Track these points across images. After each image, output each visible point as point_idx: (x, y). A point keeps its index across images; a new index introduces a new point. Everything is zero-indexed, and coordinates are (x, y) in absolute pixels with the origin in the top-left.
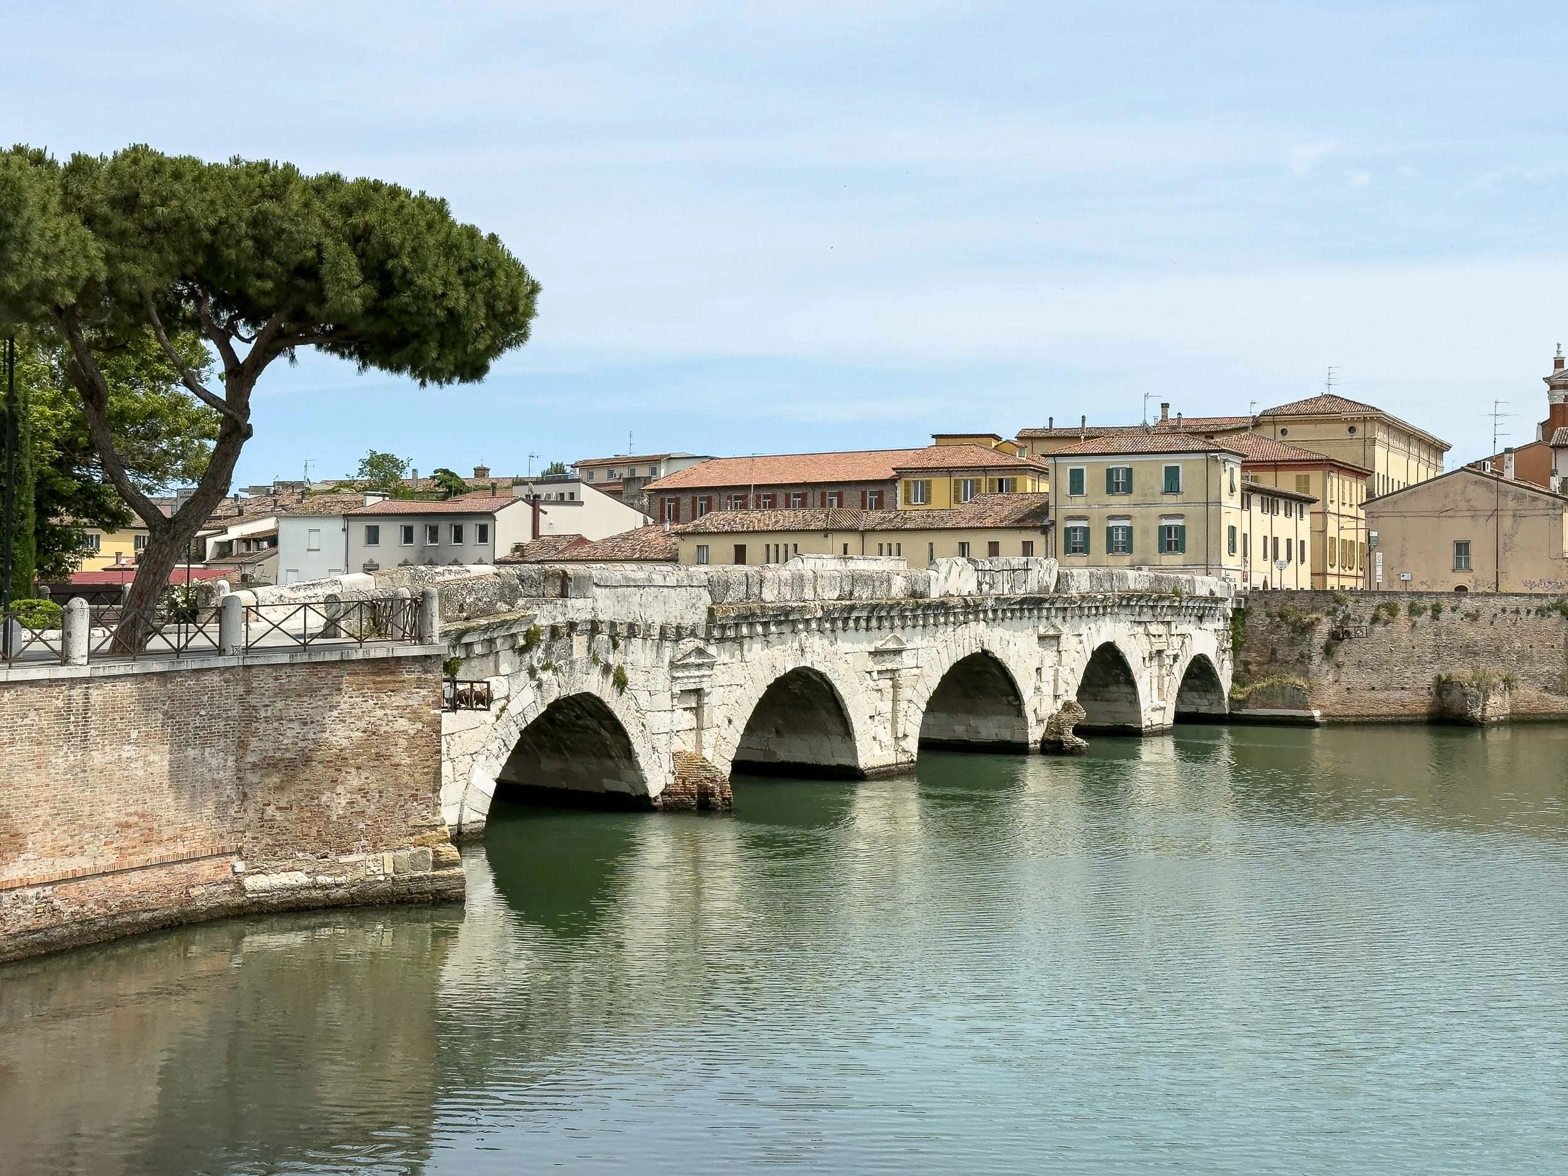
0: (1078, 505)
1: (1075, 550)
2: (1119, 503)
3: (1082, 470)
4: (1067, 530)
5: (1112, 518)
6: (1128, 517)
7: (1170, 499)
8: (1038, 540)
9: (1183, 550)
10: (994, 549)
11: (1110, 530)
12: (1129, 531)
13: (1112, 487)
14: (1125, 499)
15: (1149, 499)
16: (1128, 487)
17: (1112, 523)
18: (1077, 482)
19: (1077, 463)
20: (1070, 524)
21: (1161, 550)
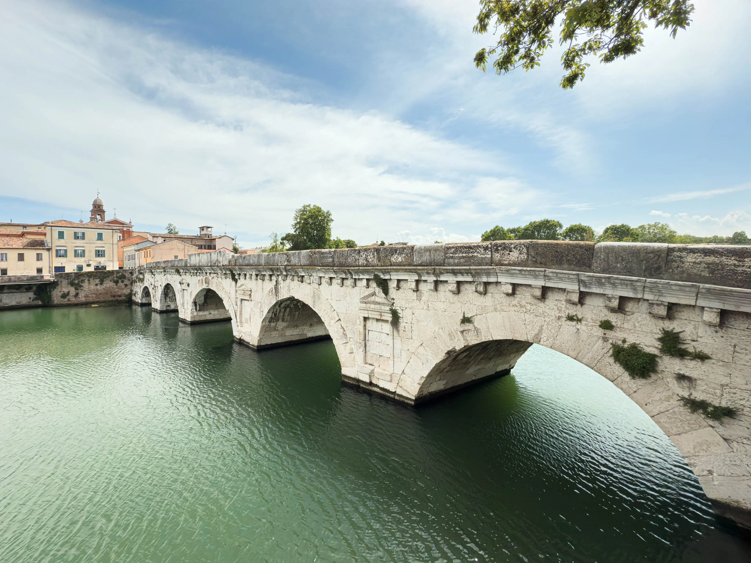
0: (62, 242)
1: (60, 256)
2: (79, 242)
3: (63, 232)
4: (57, 250)
5: (76, 247)
6: (83, 247)
7: (100, 242)
8: (45, 254)
9: (104, 256)
10: (21, 257)
11: (76, 251)
12: (84, 251)
13: (76, 237)
14: (82, 241)
15: (91, 242)
16: (83, 237)
17: (76, 248)
18: (61, 235)
19: (61, 229)
20: (58, 248)
21: (96, 257)
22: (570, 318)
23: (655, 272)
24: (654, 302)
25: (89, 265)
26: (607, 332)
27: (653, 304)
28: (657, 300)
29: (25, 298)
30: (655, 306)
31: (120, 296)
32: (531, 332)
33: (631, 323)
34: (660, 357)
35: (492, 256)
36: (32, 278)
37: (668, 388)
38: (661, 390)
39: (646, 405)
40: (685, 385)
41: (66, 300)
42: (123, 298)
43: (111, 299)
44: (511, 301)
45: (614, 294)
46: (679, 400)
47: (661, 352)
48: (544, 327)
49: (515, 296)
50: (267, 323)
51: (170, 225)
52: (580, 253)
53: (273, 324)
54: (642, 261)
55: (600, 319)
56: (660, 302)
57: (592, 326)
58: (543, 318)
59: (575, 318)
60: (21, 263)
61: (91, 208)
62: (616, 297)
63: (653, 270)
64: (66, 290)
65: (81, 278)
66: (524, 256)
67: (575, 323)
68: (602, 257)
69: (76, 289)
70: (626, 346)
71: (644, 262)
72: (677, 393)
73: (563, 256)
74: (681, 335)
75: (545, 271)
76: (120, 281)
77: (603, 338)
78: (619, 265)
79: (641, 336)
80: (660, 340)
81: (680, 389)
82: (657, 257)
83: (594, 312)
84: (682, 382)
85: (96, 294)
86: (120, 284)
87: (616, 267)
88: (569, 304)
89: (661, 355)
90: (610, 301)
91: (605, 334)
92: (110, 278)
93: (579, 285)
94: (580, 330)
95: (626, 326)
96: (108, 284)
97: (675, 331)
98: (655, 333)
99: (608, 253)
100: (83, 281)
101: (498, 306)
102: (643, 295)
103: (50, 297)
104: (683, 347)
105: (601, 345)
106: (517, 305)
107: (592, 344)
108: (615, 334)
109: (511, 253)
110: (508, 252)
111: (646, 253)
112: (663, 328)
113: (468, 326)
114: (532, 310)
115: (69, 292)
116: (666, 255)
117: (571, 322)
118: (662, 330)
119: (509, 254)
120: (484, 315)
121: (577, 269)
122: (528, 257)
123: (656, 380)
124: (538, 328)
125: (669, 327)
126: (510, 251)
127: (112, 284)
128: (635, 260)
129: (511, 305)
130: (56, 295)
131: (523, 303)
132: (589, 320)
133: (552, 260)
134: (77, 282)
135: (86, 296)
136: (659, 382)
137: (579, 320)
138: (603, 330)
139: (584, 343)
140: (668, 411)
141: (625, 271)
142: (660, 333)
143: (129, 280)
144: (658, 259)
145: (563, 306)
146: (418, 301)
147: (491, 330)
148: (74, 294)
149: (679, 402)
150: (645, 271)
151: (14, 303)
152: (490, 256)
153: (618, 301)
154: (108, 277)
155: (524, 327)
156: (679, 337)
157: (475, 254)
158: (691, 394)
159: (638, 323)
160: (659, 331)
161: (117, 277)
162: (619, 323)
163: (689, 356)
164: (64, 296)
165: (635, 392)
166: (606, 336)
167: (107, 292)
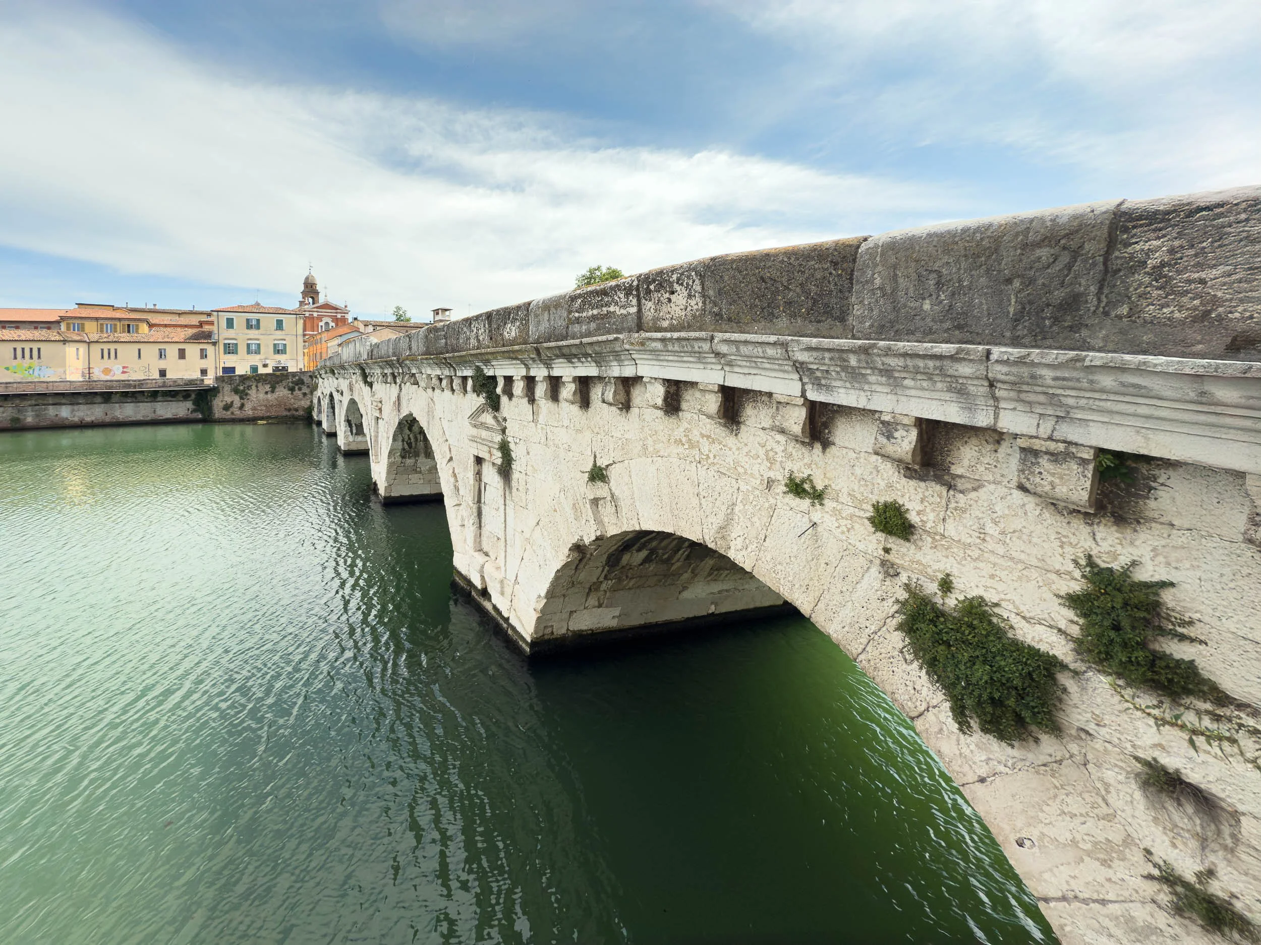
0: (231, 333)
1: (229, 353)
2: (253, 333)
3: (233, 319)
4: (225, 344)
5: (249, 339)
6: (258, 340)
7: (279, 332)
8: (210, 349)
9: (285, 353)
10: (182, 354)
11: (248, 345)
12: (259, 345)
13: (249, 326)
14: (257, 332)
15: (268, 332)
16: (258, 327)
17: (249, 342)
18: (230, 323)
19: (230, 315)
20: (226, 342)
21: (275, 353)
22: (797, 488)
23: (1056, 320)
24: (1037, 445)
25: (265, 366)
26: (894, 543)
27: (1036, 453)
28: (1050, 438)
29: (182, 409)
30: (1044, 461)
31: (296, 410)
32: (710, 520)
33: (968, 520)
34: (1076, 673)
35: (640, 310)
36: (191, 382)
37: (1105, 810)
38: (1075, 804)
39: (1020, 844)
40: (1184, 823)
41: (229, 413)
42: (301, 413)
43: (285, 413)
44: (673, 430)
45: (898, 410)
46: (1150, 877)
47: (1076, 651)
48: (737, 509)
49: (680, 414)
50: (399, 459)
51: (398, 308)
52: (818, 275)
53: (409, 462)
54: (1009, 281)
55: (874, 499)
56: (1061, 447)
57: (852, 516)
58: (734, 481)
59: (807, 486)
60: (182, 361)
61: (302, 288)
62: (906, 421)
63: (1047, 313)
64: (228, 399)
65: (248, 383)
66: (696, 303)
67: (807, 502)
68: (878, 281)
69: (241, 398)
70: (952, 602)
71: (1017, 283)
72: (1147, 843)
73: (777, 291)
74: (1167, 597)
75: (712, 338)
76: (297, 387)
77: (883, 563)
78: (927, 306)
79: (1003, 574)
80: (1073, 601)
81: (1158, 831)
82: (1065, 258)
83: (858, 471)
84: (1170, 805)
85: (266, 406)
86: (297, 392)
87: (919, 312)
88: (793, 444)
89: (1080, 666)
90: (889, 436)
91: (887, 551)
92: (284, 383)
93: (801, 379)
94: (820, 529)
95: (951, 529)
96: (282, 392)
97: (1144, 575)
98: (1058, 573)
99: (895, 267)
100: (249, 387)
101: (650, 442)
102: (996, 417)
103: (210, 409)
104: (1180, 651)
105: (877, 584)
106: (684, 439)
107: (852, 578)
108: (919, 556)
109: (673, 297)
110: (667, 295)
111: (1025, 246)
112: (1089, 557)
113: (601, 490)
114: (711, 456)
115: (232, 402)
116: (1103, 245)
117: (798, 500)
118: (1083, 562)
119: (670, 300)
120: (626, 462)
121: (811, 328)
122: (704, 303)
123: (1060, 762)
124: (724, 508)
125: (1115, 556)
126: (673, 293)
127: (286, 392)
128: (983, 280)
129: (672, 440)
130: (218, 404)
131: (695, 435)
132: (844, 498)
133: (752, 307)
134: (241, 388)
135: (254, 409)
136: (1068, 770)
137: (818, 496)
138: (880, 536)
139: (830, 569)
140: (1103, 902)
141: (948, 325)
142: (1077, 574)
143: (308, 387)
144: (1069, 267)
145: (779, 449)
146: (533, 424)
147: (637, 504)
148: (239, 405)
149: (1155, 886)
150: (1017, 320)
151: (169, 415)
152: (634, 310)
153: (914, 434)
154: (281, 381)
155: (695, 501)
156: (1157, 604)
157: (612, 309)
158: (1211, 873)
159: (996, 523)
160: (1071, 567)
161: (292, 382)
162: (932, 516)
163: (1204, 696)
164: (227, 407)
165: (982, 780)
166: (891, 557)
167: (280, 403)
